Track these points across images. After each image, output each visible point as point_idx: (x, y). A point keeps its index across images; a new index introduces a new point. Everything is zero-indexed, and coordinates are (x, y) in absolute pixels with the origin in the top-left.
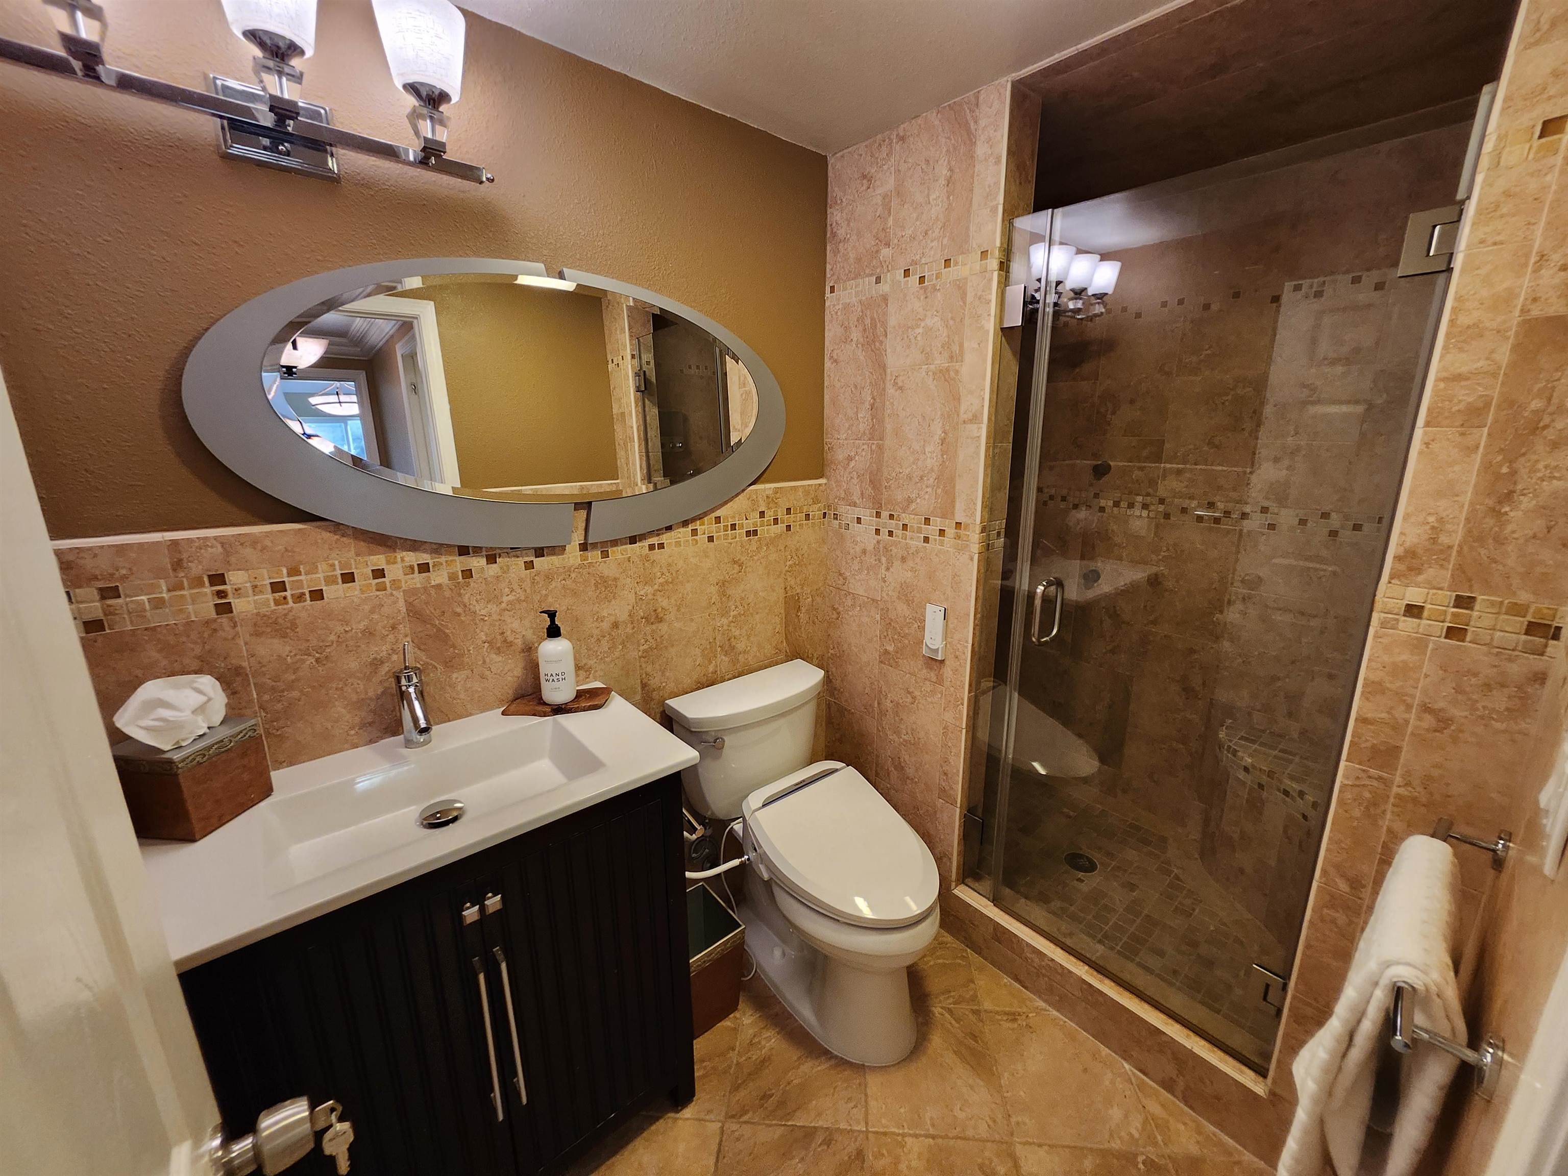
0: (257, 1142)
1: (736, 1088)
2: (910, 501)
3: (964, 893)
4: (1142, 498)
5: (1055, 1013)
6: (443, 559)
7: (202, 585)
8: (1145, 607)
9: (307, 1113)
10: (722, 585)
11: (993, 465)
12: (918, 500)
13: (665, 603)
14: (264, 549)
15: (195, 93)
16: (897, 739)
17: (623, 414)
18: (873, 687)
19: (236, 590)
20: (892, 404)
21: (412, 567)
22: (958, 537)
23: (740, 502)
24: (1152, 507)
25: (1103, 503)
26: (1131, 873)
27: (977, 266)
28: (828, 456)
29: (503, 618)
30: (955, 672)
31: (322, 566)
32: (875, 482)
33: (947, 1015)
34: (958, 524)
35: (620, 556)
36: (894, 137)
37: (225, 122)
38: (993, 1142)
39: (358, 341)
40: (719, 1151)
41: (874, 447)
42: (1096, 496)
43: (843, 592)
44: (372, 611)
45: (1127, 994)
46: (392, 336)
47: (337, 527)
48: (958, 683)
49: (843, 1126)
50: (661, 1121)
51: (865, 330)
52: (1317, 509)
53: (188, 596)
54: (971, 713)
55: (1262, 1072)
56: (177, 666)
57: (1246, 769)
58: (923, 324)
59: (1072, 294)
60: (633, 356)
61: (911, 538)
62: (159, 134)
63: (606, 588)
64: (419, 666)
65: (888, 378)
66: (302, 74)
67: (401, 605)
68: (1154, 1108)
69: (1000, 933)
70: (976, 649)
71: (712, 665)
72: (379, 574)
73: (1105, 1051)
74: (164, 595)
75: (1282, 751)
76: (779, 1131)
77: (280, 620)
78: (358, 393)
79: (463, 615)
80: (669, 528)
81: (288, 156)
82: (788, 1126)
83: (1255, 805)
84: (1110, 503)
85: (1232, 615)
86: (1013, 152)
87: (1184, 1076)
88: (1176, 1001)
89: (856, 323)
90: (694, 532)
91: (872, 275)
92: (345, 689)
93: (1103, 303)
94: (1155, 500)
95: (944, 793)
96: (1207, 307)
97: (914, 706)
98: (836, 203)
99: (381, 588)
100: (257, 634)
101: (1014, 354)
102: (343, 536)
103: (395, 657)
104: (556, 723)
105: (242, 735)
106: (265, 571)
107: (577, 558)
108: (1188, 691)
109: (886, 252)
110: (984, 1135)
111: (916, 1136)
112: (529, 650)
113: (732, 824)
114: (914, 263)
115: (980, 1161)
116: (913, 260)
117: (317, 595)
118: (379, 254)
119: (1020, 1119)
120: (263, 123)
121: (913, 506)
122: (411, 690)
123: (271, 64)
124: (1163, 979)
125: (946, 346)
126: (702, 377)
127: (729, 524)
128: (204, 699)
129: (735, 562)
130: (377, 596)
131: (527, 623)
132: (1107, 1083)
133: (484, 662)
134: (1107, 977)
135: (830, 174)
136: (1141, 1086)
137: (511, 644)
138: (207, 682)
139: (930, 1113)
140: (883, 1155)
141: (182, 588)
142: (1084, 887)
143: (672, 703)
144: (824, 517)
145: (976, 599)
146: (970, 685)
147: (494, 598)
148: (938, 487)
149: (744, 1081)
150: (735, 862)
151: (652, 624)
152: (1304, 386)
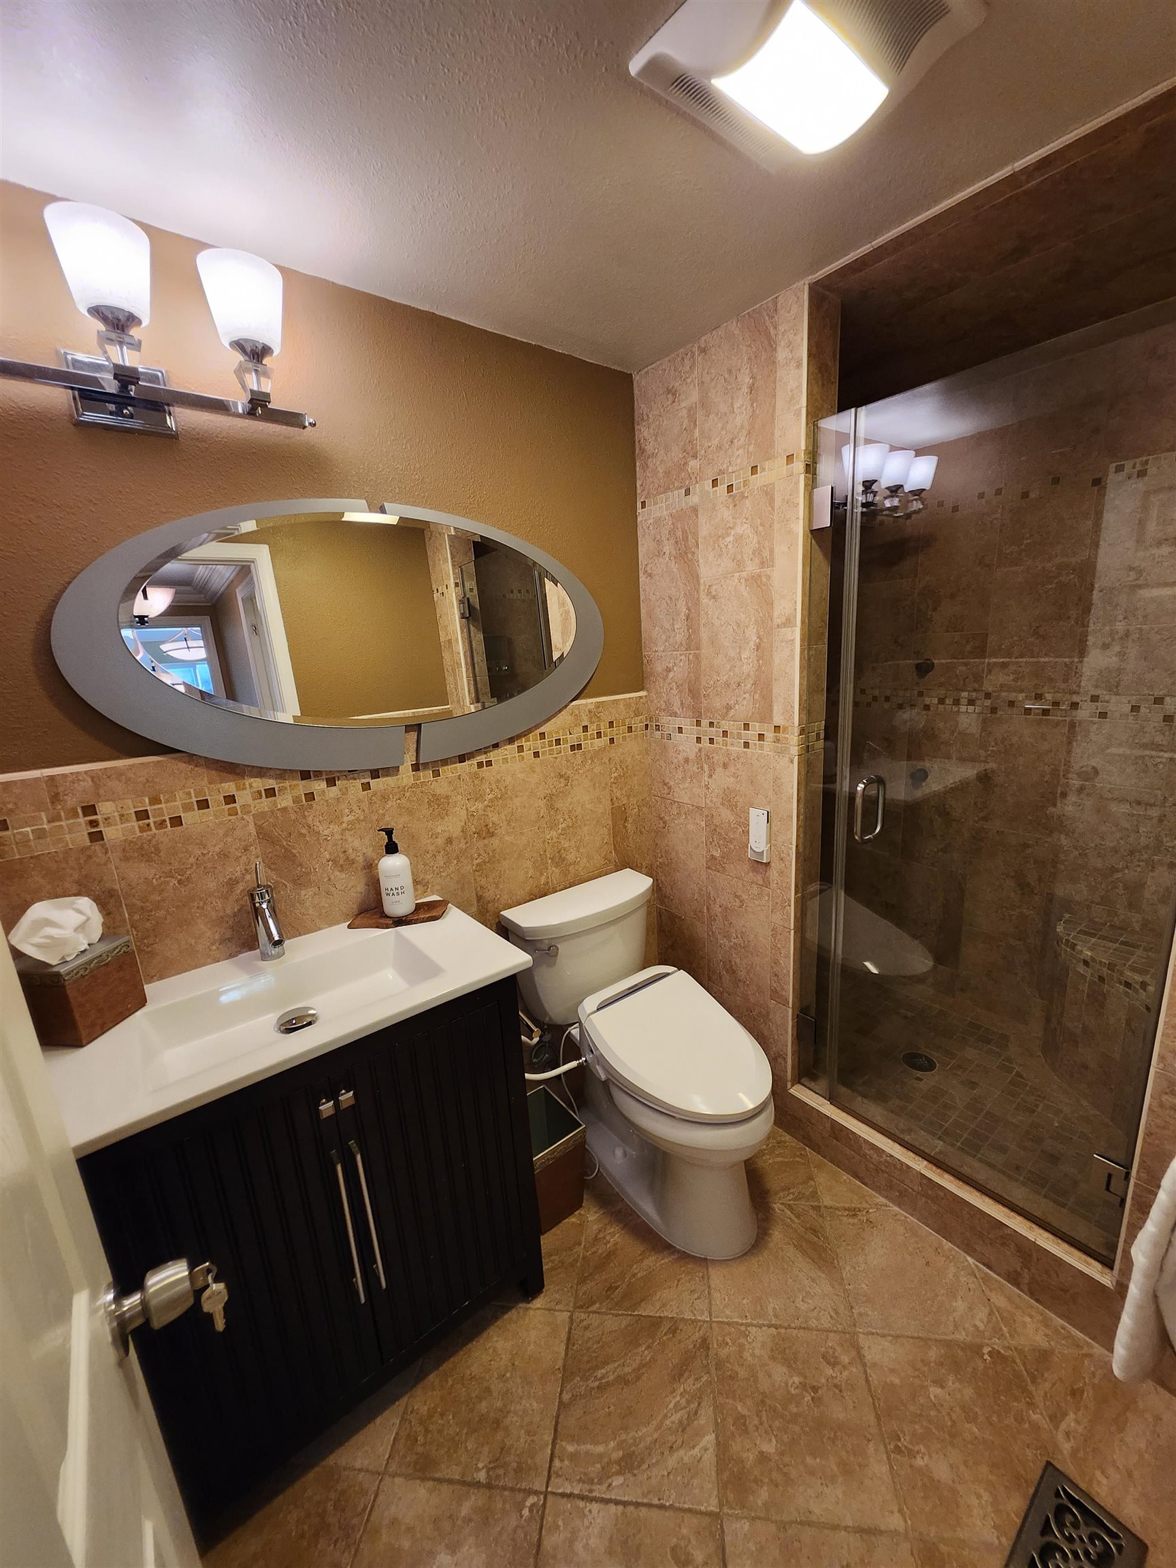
0: (145, 1297)
1: (582, 1281)
2: (728, 708)
3: (800, 1093)
4: (967, 693)
5: (896, 1209)
6: (287, 784)
7: (76, 815)
8: (975, 803)
9: (187, 1273)
10: (550, 798)
11: (809, 667)
12: (737, 707)
13: (495, 818)
14: (128, 780)
15: (48, 369)
16: (727, 943)
17: (450, 641)
18: (702, 893)
19: (106, 819)
20: (707, 613)
21: (259, 793)
22: (777, 740)
23: (564, 718)
24: (978, 702)
25: (927, 701)
26: (971, 1071)
27: (784, 469)
28: (647, 669)
29: (344, 837)
30: (781, 873)
31: (180, 795)
32: (694, 693)
33: (786, 1210)
34: (777, 728)
35: (451, 775)
36: (695, 349)
37: (76, 393)
38: (835, 1332)
39: (202, 588)
40: (569, 1339)
41: (691, 657)
42: (921, 694)
43: (669, 801)
44: (226, 835)
45: (967, 1188)
46: (232, 581)
47: (191, 758)
48: (784, 885)
49: (688, 1316)
50: (513, 1311)
51: (677, 542)
52: (1149, 695)
53: (66, 828)
54: (799, 915)
55: (1108, 1264)
56: (59, 890)
57: (1086, 963)
58: (733, 533)
59: (888, 493)
60: (457, 585)
61: (732, 744)
62: (20, 408)
63: (439, 805)
64: (269, 883)
65: (702, 588)
66: (140, 342)
67: (252, 828)
68: (999, 1301)
69: (838, 1131)
70: (801, 850)
71: (544, 877)
72: (230, 799)
73: (947, 1245)
74: (45, 826)
75: (1122, 943)
76: (625, 1322)
77: (146, 846)
78: (205, 638)
79: (308, 835)
80: (496, 746)
81: (132, 418)
82: (634, 1315)
83: (1097, 999)
84: (935, 701)
85: (1069, 807)
86: (814, 354)
87: (1029, 1270)
88: (1018, 1194)
89: (668, 536)
90: (521, 749)
91: (681, 487)
92: (205, 908)
93: (921, 499)
94: (982, 695)
95: (776, 994)
96: (1025, 495)
97: (743, 910)
98: (643, 419)
99: (233, 813)
100: (126, 859)
101: (825, 556)
102: (196, 766)
103: (248, 877)
104: (398, 935)
105: (117, 950)
106: (129, 802)
107: (409, 777)
108: (1023, 887)
109: (693, 464)
110: (827, 1325)
111: (760, 1326)
112: (370, 867)
113: (569, 1029)
114: (722, 472)
115: (823, 1349)
116: (720, 470)
117: (176, 821)
118: (215, 502)
119: (862, 1310)
120: (108, 390)
121: (732, 713)
122: (264, 906)
123: (113, 336)
124: (1004, 1173)
125: (758, 552)
126: (524, 601)
127: (554, 739)
128: (84, 918)
129: (561, 776)
130: (230, 820)
131: (367, 841)
132: (950, 1276)
133: (329, 880)
134: (946, 1171)
135: (636, 392)
136: (986, 1279)
137: (353, 862)
138: (86, 904)
139: (772, 1305)
140: (727, 1344)
141: (60, 820)
142: (924, 1086)
143: (507, 913)
144: (647, 729)
145: (798, 801)
146: (796, 886)
147: (336, 818)
148: (756, 692)
149: (591, 1274)
150: (573, 1064)
151: (484, 838)
152: (1131, 569)
